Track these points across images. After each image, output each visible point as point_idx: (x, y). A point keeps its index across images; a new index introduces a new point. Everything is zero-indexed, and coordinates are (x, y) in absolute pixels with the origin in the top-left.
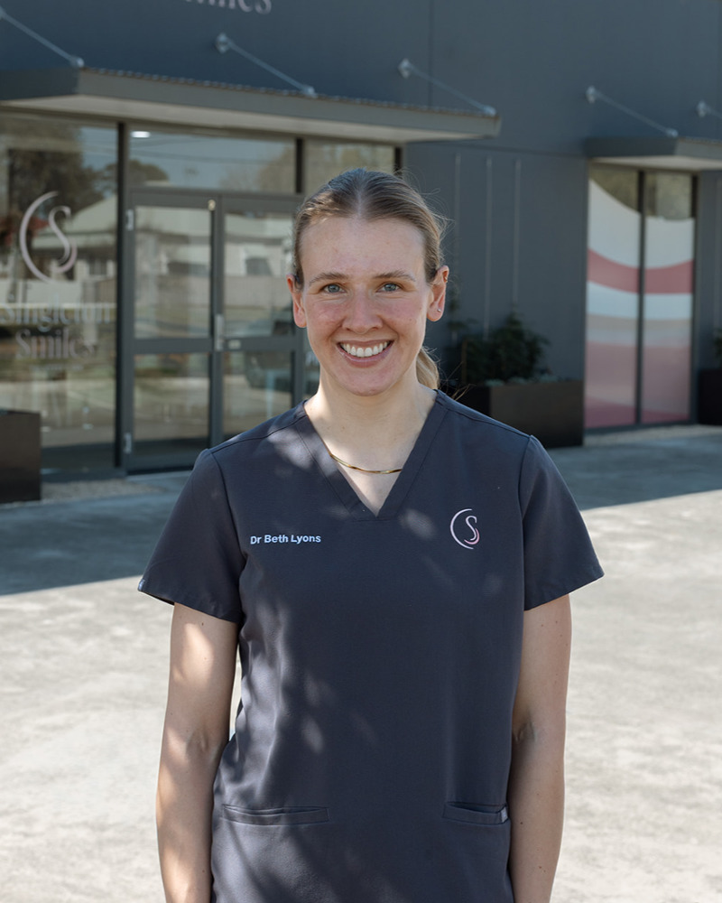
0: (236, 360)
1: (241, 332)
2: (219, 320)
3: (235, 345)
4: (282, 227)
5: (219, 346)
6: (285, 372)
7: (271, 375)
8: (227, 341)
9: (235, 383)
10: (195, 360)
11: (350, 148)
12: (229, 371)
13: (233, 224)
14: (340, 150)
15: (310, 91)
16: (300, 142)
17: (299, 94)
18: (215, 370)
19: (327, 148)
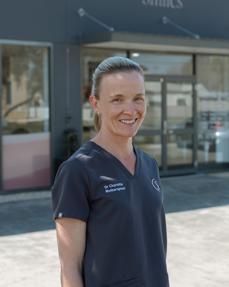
0: (173, 137)
1: (174, 127)
2: (165, 123)
3: (171, 132)
4: (188, 87)
5: (165, 132)
6: (190, 142)
7: (185, 143)
8: (168, 131)
9: (172, 146)
10: (158, 138)
11: (216, 57)
12: (169, 142)
13: (170, 87)
14: (211, 58)
15: (197, 37)
16: (194, 56)
17: (193, 38)
18: (164, 141)
19: (206, 58)
